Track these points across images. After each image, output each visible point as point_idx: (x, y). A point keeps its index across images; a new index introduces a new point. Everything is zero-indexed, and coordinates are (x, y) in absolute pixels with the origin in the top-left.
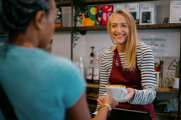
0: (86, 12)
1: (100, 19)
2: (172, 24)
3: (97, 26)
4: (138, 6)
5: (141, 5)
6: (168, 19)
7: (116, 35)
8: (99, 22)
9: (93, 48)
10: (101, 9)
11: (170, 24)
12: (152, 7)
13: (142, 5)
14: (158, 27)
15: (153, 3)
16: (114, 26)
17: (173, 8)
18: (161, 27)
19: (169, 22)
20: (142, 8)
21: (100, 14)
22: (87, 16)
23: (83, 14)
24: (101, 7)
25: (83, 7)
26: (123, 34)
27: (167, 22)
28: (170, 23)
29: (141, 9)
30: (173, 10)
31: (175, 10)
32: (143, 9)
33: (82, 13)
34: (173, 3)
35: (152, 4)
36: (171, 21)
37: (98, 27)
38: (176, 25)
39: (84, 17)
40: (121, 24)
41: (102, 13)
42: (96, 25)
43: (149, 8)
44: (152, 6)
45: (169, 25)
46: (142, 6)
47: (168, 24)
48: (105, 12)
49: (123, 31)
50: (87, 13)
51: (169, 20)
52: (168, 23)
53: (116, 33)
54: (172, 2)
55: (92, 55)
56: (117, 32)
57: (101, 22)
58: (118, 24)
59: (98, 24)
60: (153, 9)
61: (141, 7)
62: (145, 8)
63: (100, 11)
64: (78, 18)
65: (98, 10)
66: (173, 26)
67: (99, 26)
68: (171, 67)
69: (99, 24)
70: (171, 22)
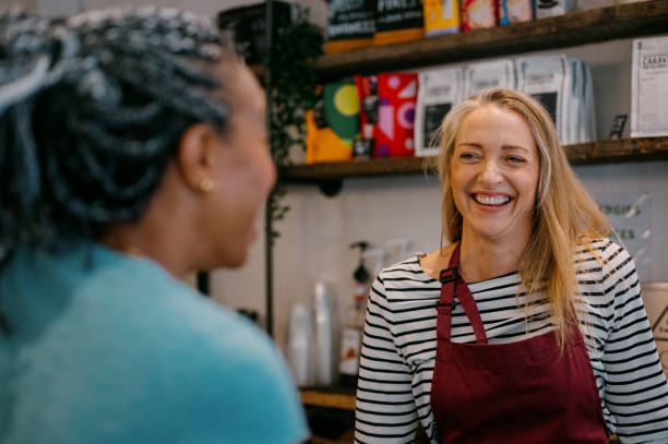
0: (319, 104)
1: (368, 130)
2: (643, 139)
3: (358, 159)
4: (507, 72)
5: (519, 68)
6: (626, 117)
7: (473, 196)
8: (367, 144)
9: (363, 246)
10: (373, 92)
11: (635, 141)
12: (564, 73)
13: (524, 65)
14: (584, 157)
15: (564, 56)
16: (467, 156)
17: (642, 71)
18: (595, 154)
19: (630, 132)
20: (524, 78)
21: (371, 111)
22: (322, 123)
23: (310, 116)
24: (370, 82)
25: (307, 88)
26: (506, 196)
27: (620, 134)
28: (634, 135)
29: (521, 82)
30: (643, 79)
31: (651, 79)
32: (529, 84)
33: (306, 109)
34: (644, 52)
35: (563, 61)
36: (639, 128)
37: (362, 163)
38: (658, 146)
39: (311, 127)
40: (504, 148)
41: (377, 105)
42: (354, 154)
43: (552, 76)
44: (563, 66)
45: (629, 147)
46: (523, 71)
47: (627, 140)
48: (388, 104)
49: (509, 181)
50: (322, 110)
51: (626, 125)
52: (624, 136)
53: (477, 188)
54: (640, 47)
55: (362, 275)
56: (482, 183)
57: (373, 142)
58: (486, 147)
59: (360, 150)
60: (568, 79)
61: (520, 75)
62: (536, 79)
63: (370, 101)
64: (292, 132)
65: (362, 96)
66: (644, 151)
67: (365, 158)
68: (661, 330)
69: (365, 153)
70: (638, 130)
